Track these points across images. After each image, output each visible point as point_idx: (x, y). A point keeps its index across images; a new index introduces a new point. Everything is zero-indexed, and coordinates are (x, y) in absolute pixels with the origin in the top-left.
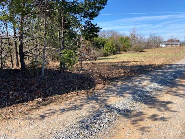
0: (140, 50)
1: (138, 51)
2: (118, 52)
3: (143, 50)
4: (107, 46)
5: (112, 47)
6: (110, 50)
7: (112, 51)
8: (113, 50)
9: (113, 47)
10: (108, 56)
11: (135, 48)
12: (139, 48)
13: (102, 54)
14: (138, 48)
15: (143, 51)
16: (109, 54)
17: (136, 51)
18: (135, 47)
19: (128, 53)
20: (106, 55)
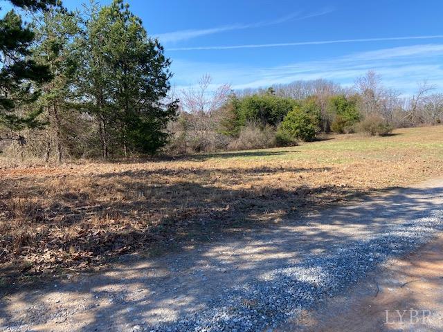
0: (384, 131)
1: (377, 134)
2: (322, 136)
3: (391, 130)
4: (289, 119)
5: (303, 120)
6: (298, 130)
7: (302, 131)
8: (307, 131)
9: (308, 121)
10: (288, 146)
11: (369, 126)
12: (380, 125)
13: (272, 141)
14: (377, 124)
15: (393, 133)
16: (292, 139)
17: (373, 134)
18: (368, 123)
19: (348, 138)
20: (282, 142)
